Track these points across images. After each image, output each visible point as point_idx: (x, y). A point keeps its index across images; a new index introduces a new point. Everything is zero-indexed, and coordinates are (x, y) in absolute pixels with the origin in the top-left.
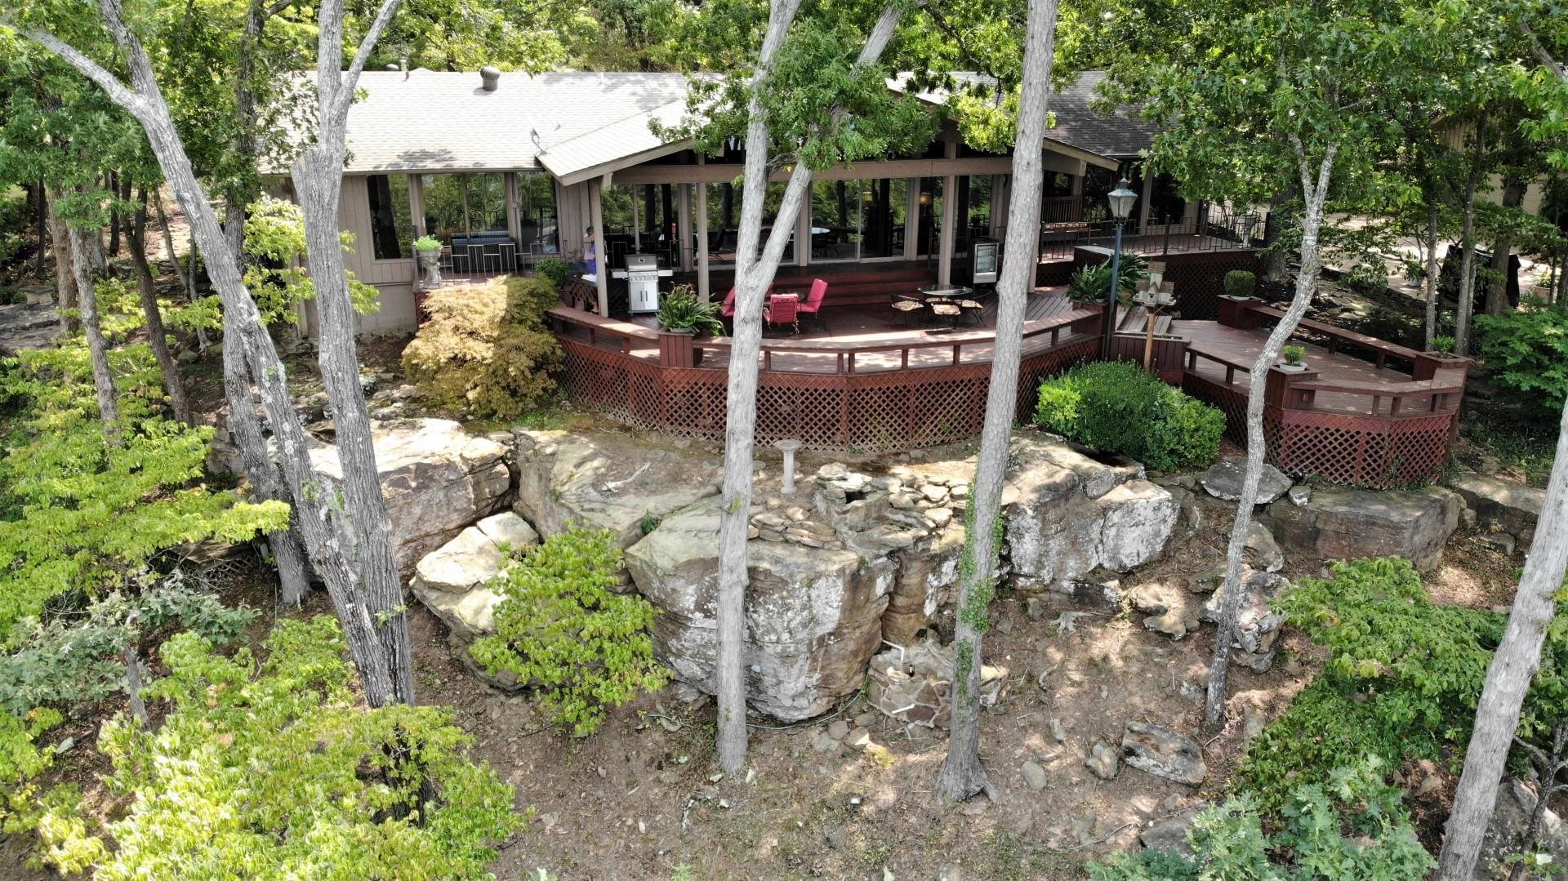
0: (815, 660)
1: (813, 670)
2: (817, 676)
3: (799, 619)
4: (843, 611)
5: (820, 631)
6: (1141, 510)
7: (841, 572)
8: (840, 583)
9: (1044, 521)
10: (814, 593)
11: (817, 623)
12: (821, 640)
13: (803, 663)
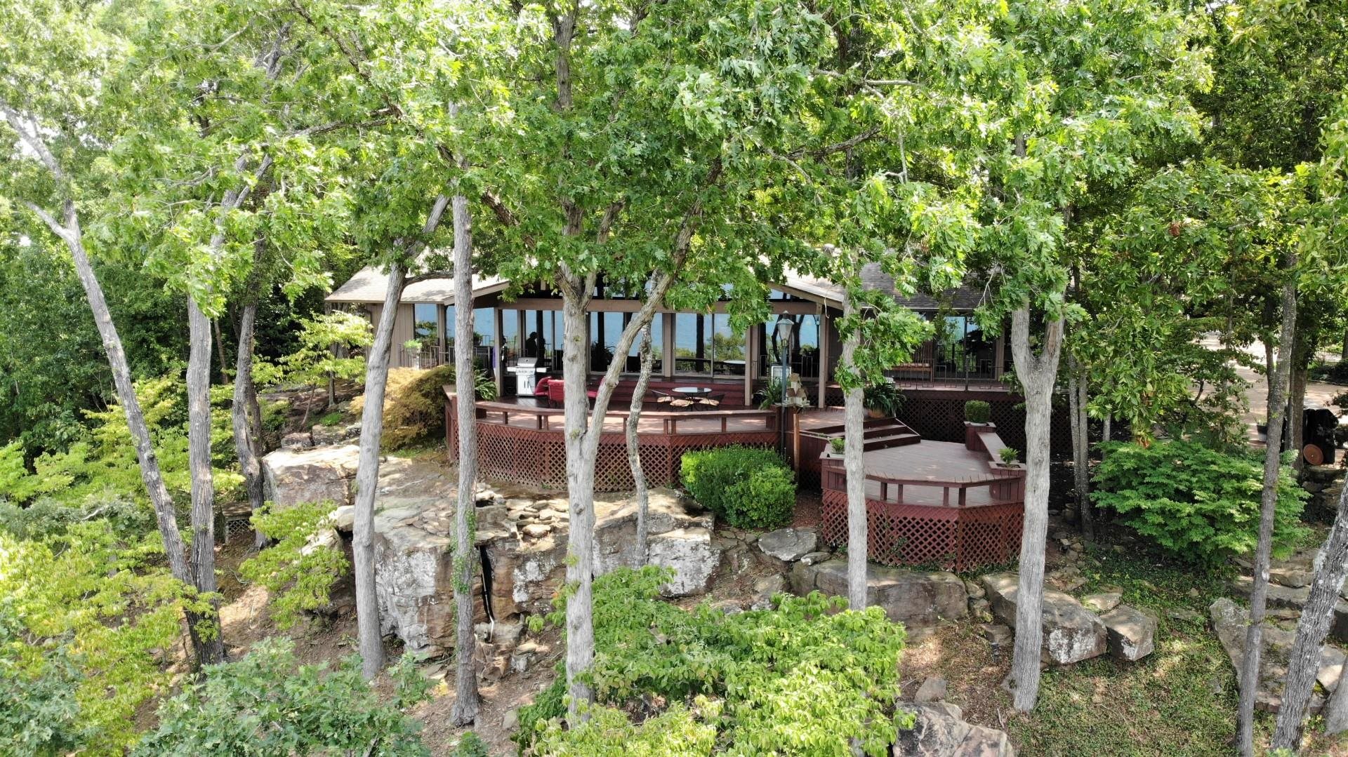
0: (421, 614)
1: (421, 621)
2: (425, 627)
3: (404, 579)
4: (437, 580)
5: (424, 592)
6: (680, 548)
7: (433, 550)
8: (432, 558)
9: (601, 542)
10: (413, 563)
11: (419, 586)
12: (425, 599)
13: (412, 612)
